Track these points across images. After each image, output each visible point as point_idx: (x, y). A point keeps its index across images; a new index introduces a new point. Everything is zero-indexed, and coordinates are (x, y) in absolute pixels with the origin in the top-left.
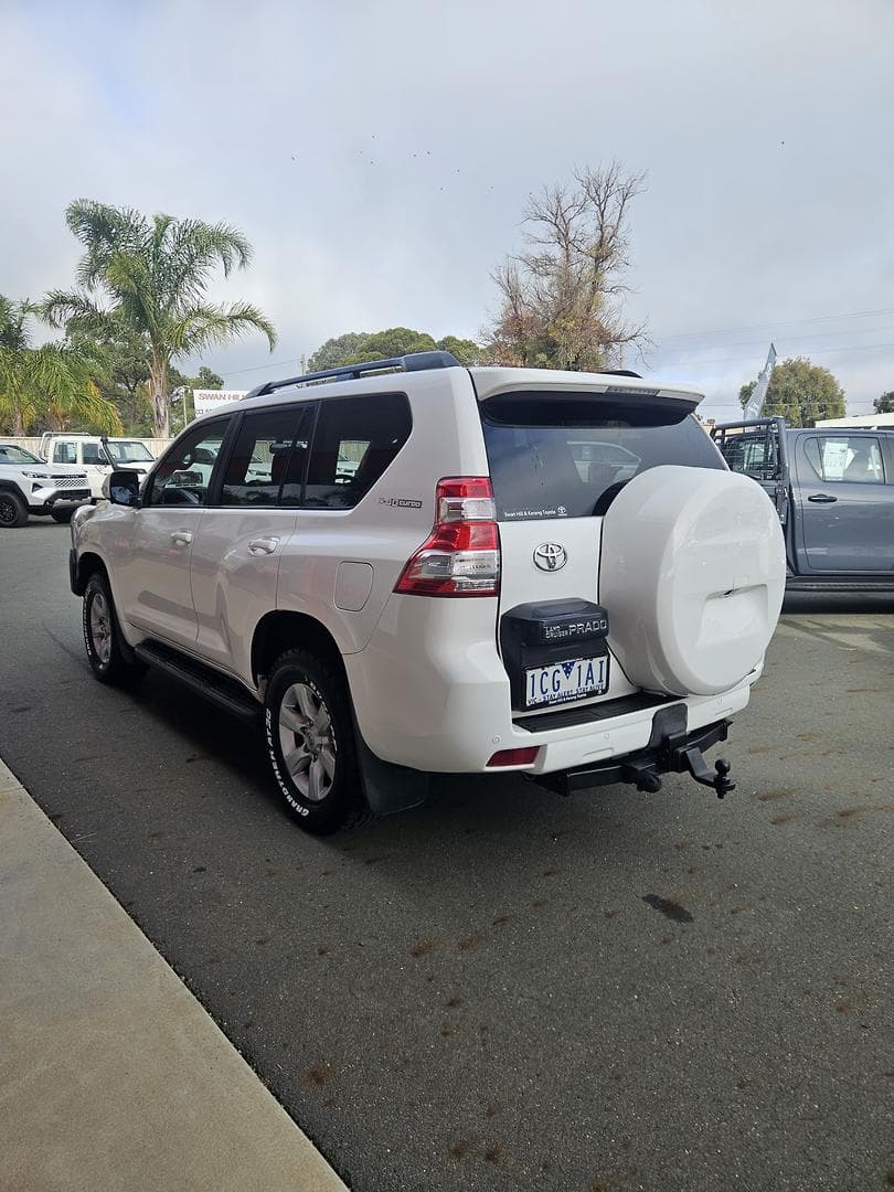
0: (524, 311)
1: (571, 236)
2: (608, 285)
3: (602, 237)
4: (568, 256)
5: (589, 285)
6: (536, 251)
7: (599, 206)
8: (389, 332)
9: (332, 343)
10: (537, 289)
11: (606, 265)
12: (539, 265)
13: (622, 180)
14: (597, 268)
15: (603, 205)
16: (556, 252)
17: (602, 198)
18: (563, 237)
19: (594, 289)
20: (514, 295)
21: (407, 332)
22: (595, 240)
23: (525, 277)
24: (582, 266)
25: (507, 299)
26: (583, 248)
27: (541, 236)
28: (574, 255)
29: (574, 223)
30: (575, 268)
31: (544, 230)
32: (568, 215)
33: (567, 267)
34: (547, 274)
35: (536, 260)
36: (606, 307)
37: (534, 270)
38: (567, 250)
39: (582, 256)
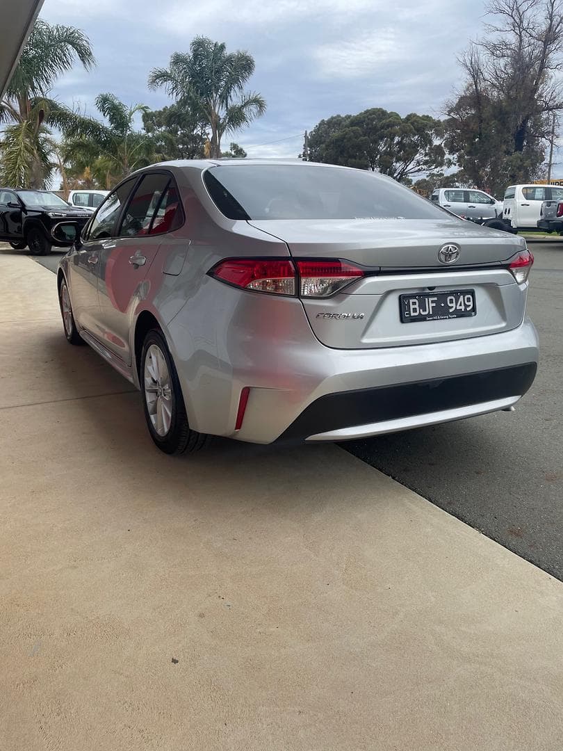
0: (481, 86)
1: (525, 24)
2: (554, 63)
3: (551, 26)
4: (521, 41)
5: (537, 67)
6: (494, 38)
8: (367, 112)
9: (322, 122)
10: (494, 68)
11: (552, 47)
12: (494, 49)
14: (545, 48)
16: (511, 38)
18: (518, 26)
19: (542, 67)
20: (476, 73)
21: (380, 111)
22: (544, 28)
23: (484, 57)
24: (532, 48)
25: (471, 80)
26: (534, 34)
27: (500, 26)
28: (526, 39)
29: (528, 14)
30: (527, 50)
31: (502, 21)
32: (522, 9)
33: (520, 49)
34: (503, 56)
35: (495, 45)
36: (551, 83)
37: (493, 53)
38: (520, 36)
39: (532, 41)
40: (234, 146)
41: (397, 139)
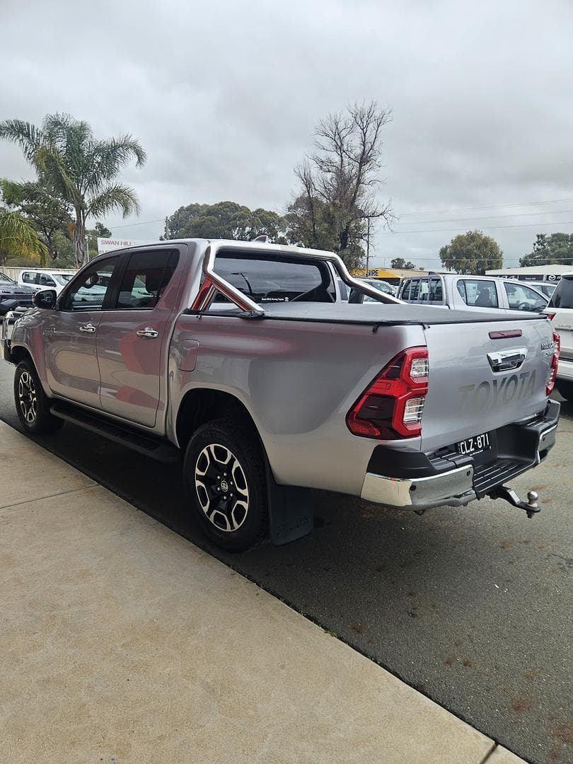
0: (314, 194)
1: (345, 147)
2: (367, 181)
3: (364, 151)
4: (342, 160)
5: (355, 182)
6: (323, 155)
7: (363, 130)
8: (221, 204)
9: (182, 209)
10: (323, 180)
11: (366, 167)
12: (322, 164)
13: (377, 114)
14: (360, 168)
15: (365, 130)
17: (365, 124)
18: (339, 148)
19: (359, 182)
20: (308, 184)
21: (233, 204)
22: (359, 151)
23: (315, 171)
24: (351, 168)
25: (305, 189)
26: (352, 156)
27: (326, 146)
28: (346, 160)
30: (347, 169)
31: (326, 142)
32: (343, 133)
33: (342, 167)
34: (329, 171)
35: (322, 162)
36: (366, 194)
37: (321, 168)
38: (341, 156)
39: (351, 161)
40: (100, 226)
41: (248, 229)
